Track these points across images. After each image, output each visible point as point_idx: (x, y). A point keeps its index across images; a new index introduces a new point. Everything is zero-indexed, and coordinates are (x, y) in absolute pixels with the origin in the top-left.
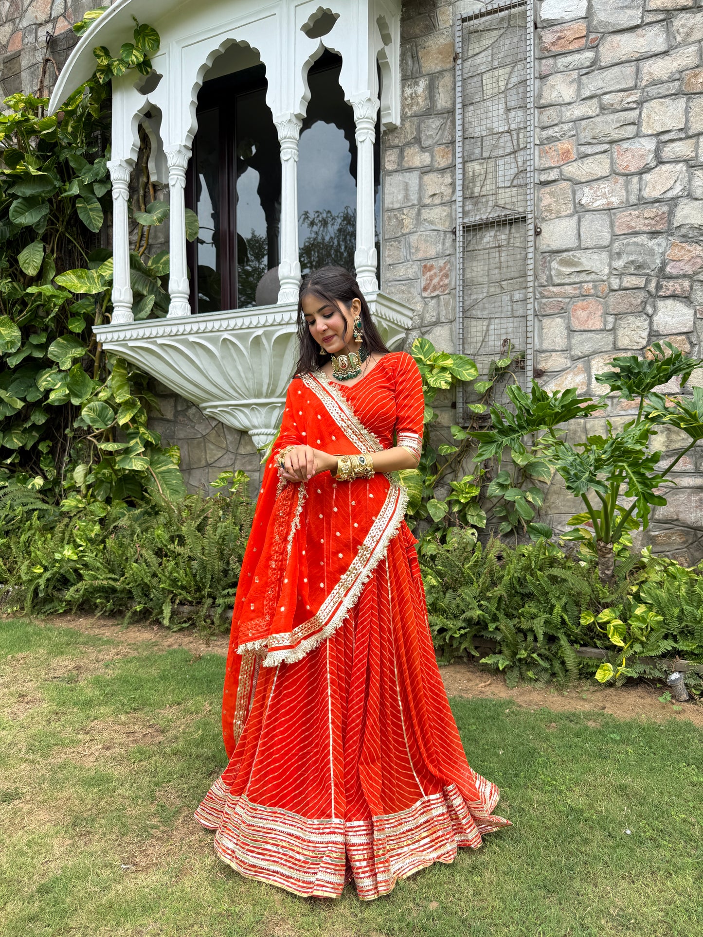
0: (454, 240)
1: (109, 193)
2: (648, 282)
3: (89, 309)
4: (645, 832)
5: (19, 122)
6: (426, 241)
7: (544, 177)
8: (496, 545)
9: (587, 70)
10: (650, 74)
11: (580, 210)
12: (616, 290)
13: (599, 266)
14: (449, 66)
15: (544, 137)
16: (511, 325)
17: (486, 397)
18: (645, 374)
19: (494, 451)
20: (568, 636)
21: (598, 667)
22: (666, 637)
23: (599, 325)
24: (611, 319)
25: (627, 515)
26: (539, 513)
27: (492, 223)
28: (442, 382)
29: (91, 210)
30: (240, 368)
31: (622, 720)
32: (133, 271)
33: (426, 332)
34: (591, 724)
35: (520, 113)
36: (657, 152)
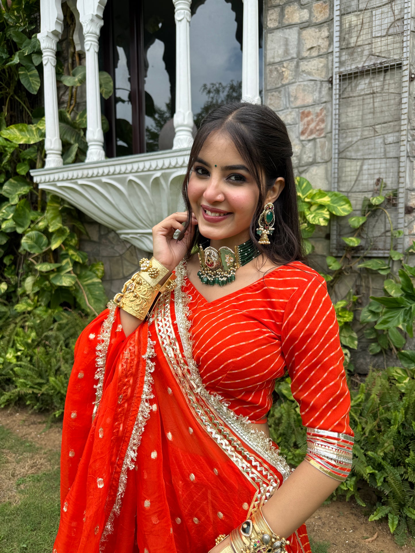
0: (331, 89)
3: (33, 156)
6: (304, 90)
16: (383, 165)
27: (368, 71)
28: (319, 219)
29: (31, 76)
30: (144, 204)
32: (61, 124)
33: (303, 173)
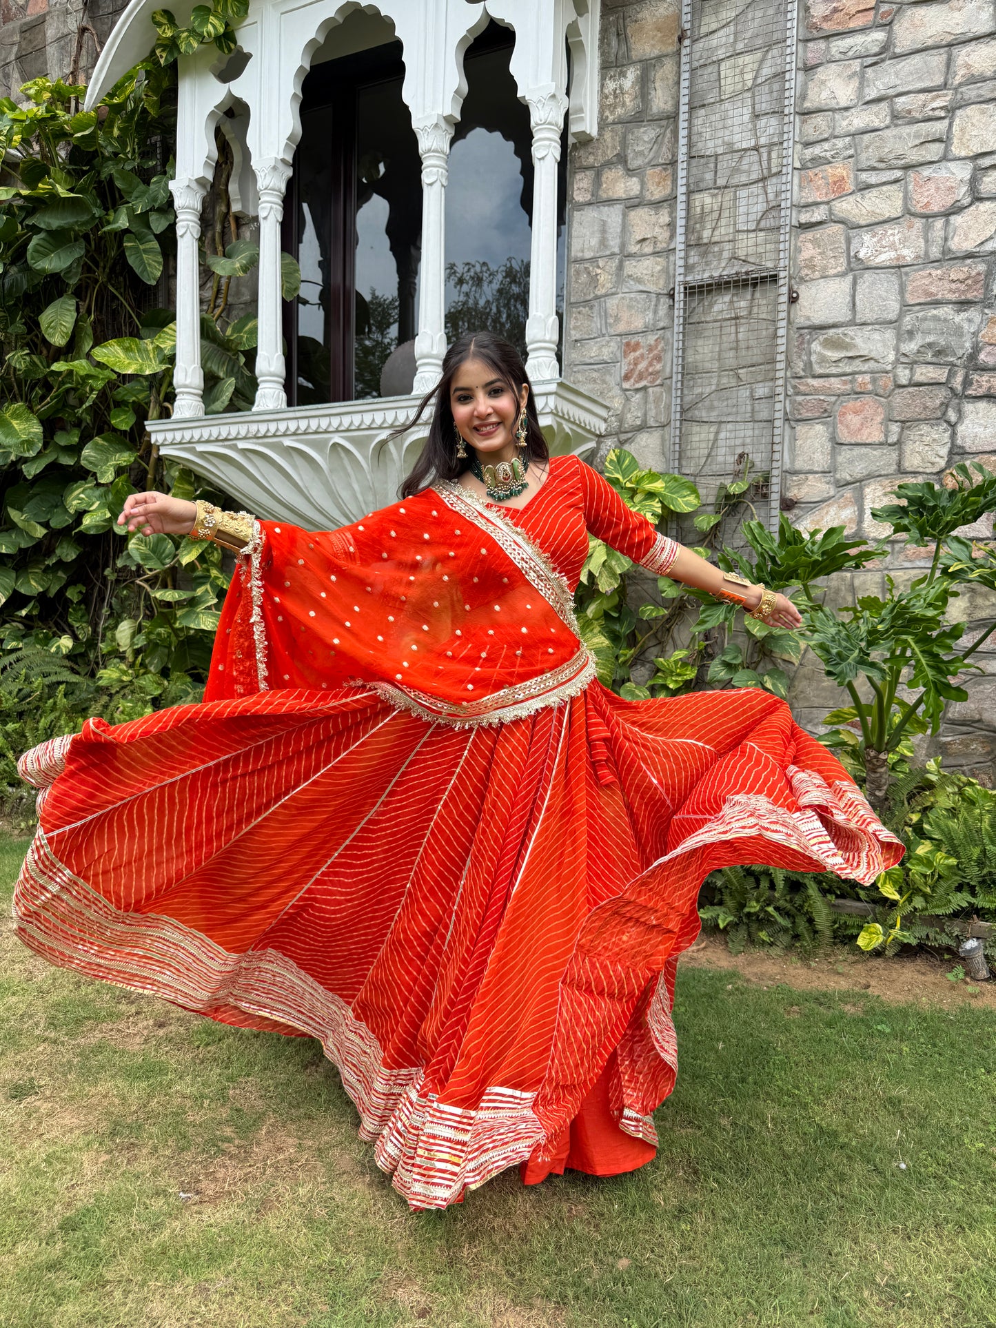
0: (672, 307)
1: (172, 228)
2: (951, 375)
3: (141, 396)
4: (926, 1167)
5: (43, 120)
6: (630, 307)
7: (805, 218)
9: (874, 59)
10: (968, 66)
11: (856, 267)
12: (904, 386)
13: (881, 349)
14: (671, 49)
15: (808, 157)
16: (750, 433)
17: (711, 538)
18: (944, 508)
19: (722, 617)
20: (819, 883)
21: (861, 928)
22: (959, 888)
23: (877, 437)
24: (895, 428)
25: (910, 712)
27: (728, 283)
29: (145, 251)
30: (356, 486)
31: (894, 1005)
32: (205, 343)
33: (626, 441)
34: (848, 1008)
35: (773, 121)
36: (974, 183)
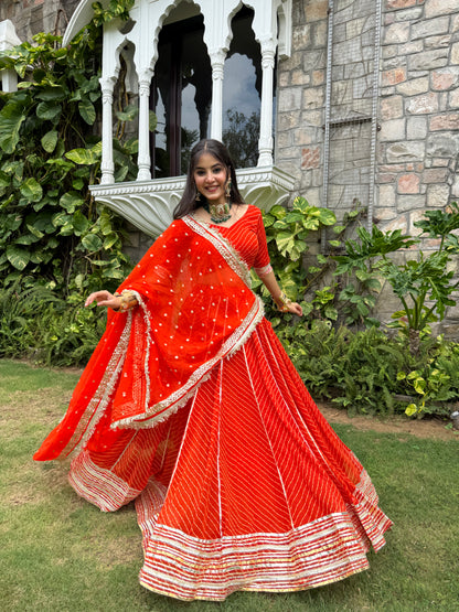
0: (324, 133)
1: (100, 99)
2: (450, 163)
5: (43, 52)
6: (305, 133)
7: (384, 93)
8: (344, 331)
9: (416, 21)
11: (407, 115)
12: (429, 168)
13: (418, 152)
14: (324, 17)
15: (386, 65)
16: (359, 189)
17: (341, 236)
18: (446, 222)
19: (346, 269)
20: (388, 387)
21: (407, 406)
22: (451, 390)
23: (416, 191)
24: (424, 187)
25: (430, 312)
26: (372, 311)
27: (349, 122)
28: (312, 225)
29: (88, 110)
31: (421, 439)
32: (115, 151)
34: (401, 440)
35: (370, 49)
